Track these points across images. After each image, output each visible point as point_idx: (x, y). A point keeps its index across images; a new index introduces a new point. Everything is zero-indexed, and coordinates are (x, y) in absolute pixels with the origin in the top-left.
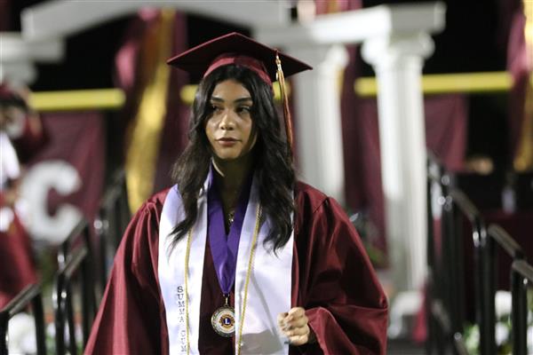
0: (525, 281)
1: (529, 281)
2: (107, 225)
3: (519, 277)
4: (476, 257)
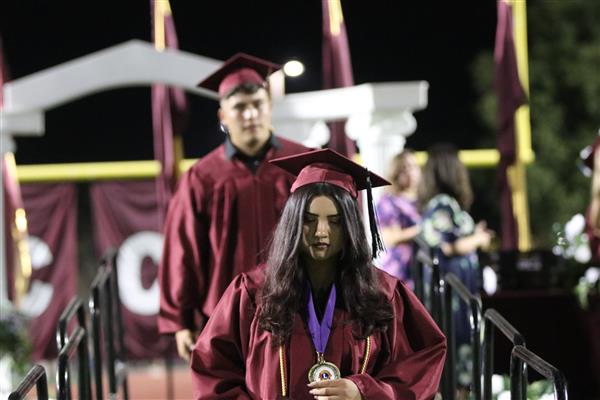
0: (525, 366)
1: (528, 366)
3: (518, 362)
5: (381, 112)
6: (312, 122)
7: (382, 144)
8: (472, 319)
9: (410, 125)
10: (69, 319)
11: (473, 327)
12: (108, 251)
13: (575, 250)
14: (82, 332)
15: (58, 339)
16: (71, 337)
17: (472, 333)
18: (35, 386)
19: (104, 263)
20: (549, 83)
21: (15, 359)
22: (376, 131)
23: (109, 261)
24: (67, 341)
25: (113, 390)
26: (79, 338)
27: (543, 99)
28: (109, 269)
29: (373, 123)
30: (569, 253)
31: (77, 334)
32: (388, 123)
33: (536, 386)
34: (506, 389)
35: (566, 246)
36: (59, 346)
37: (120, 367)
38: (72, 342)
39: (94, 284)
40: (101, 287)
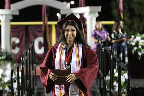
0: (121, 67)
2: (30, 51)
4: (110, 61)
5: (91, 12)
6: (77, 14)
7: (91, 19)
8: (110, 57)
9: (97, 15)
10: (24, 55)
11: (110, 58)
12: (32, 40)
13: (132, 43)
14: (27, 57)
15: (22, 59)
16: (24, 58)
17: (110, 60)
18: (16, 69)
19: (32, 43)
20: (127, 7)
21: (12, 63)
22: (90, 16)
23: (33, 42)
24: (23, 59)
25: (33, 70)
26: (26, 59)
27: (126, 11)
28: (33, 44)
29: (89, 15)
30: (131, 43)
31: (26, 58)
32: (93, 15)
33: (123, 72)
34: (116, 72)
35: (130, 42)
36: (22, 60)
37: (34, 65)
38: (24, 59)
39: (29, 47)
40: (31, 48)
